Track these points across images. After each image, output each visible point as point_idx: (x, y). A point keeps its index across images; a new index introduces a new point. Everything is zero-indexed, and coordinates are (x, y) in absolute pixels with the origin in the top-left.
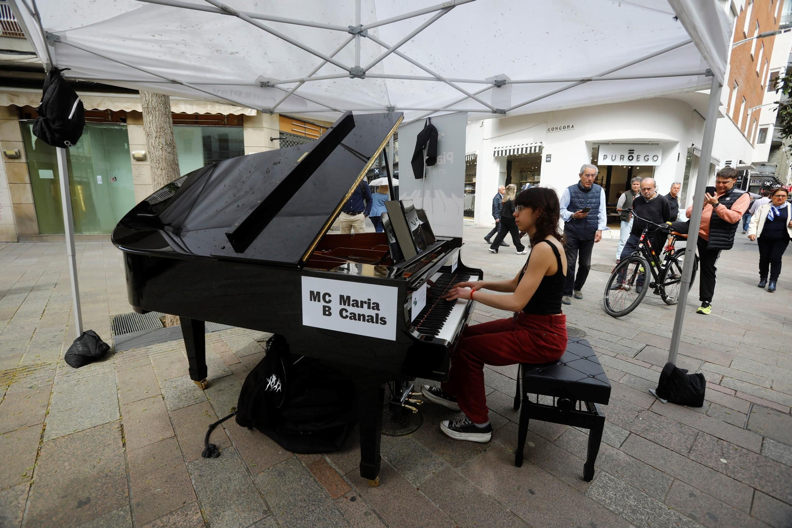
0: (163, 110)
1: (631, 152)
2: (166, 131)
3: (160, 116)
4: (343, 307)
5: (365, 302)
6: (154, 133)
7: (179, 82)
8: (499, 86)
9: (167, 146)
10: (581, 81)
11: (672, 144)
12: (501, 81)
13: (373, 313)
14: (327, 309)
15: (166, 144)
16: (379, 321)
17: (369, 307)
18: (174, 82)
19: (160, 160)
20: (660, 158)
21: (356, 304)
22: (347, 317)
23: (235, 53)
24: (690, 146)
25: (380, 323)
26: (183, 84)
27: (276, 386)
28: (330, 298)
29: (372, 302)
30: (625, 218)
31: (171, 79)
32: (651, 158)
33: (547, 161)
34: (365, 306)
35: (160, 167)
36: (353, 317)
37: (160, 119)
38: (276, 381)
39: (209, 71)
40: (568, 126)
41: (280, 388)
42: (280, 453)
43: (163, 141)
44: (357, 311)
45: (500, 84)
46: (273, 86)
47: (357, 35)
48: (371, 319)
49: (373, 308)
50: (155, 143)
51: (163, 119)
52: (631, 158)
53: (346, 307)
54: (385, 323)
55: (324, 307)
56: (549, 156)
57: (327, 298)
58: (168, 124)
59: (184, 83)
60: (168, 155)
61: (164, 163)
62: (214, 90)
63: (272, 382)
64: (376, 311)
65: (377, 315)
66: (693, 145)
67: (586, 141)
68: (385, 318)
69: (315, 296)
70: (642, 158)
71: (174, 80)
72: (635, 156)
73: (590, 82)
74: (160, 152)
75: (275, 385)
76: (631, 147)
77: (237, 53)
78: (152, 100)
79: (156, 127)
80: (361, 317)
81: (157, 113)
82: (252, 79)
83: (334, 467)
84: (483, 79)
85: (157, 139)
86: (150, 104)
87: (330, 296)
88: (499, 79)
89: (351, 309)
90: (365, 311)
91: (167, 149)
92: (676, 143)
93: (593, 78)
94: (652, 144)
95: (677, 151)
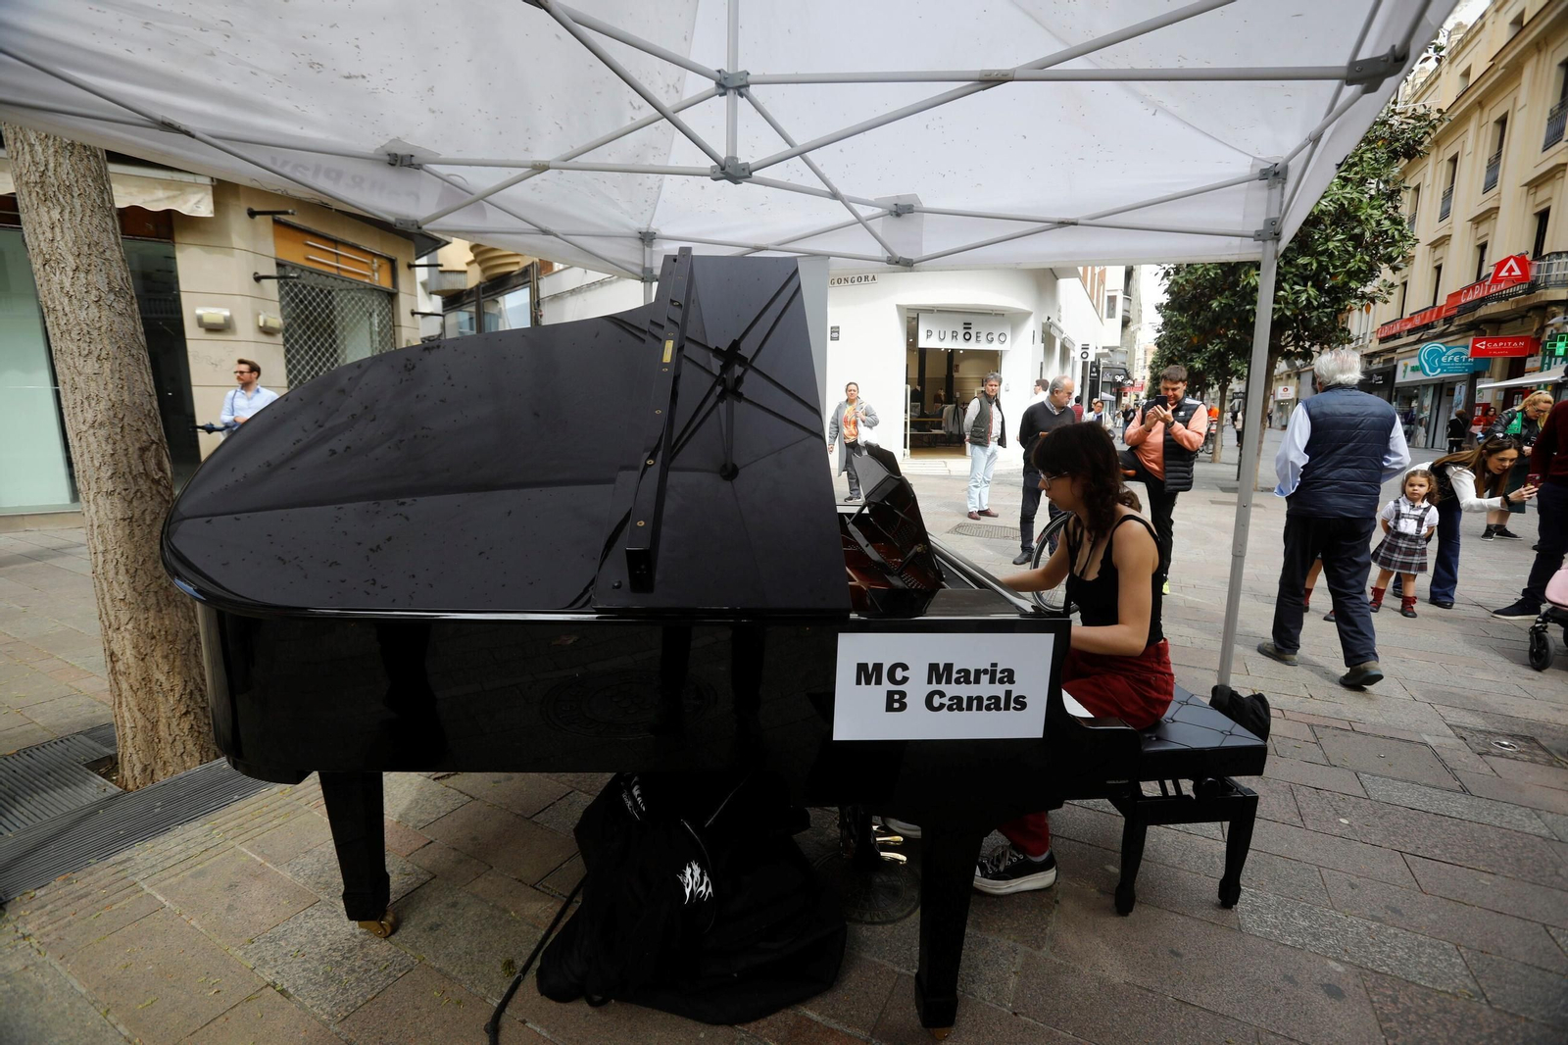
0: (94, 195)
1: (967, 326)
2: (108, 254)
3: (88, 213)
4: (935, 687)
5: (985, 672)
6: (71, 259)
7: (183, 128)
8: (898, 215)
9: (112, 297)
10: (1059, 223)
11: (1026, 315)
12: (904, 206)
13: (999, 690)
14: (897, 697)
15: (111, 290)
16: (1012, 705)
17: (992, 681)
18: (168, 127)
19: (95, 333)
20: (1009, 337)
21: (965, 677)
22: (942, 706)
23: (357, 77)
24: (1045, 320)
25: (1015, 708)
26: (193, 136)
27: (703, 888)
28: (906, 674)
29: (999, 669)
30: (980, 440)
31: (160, 118)
32: (995, 337)
33: (832, 339)
34: (985, 678)
35: (96, 354)
36: (957, 704)
37: (87, 219)
38: (702, 875)
39: (265, 109)
40: (866, 278)
41: (710, 890)
42: (702, 1035)
43: (99, 280)
44: (965, 691)
45: (901, 210)
46: (419, 167)
47: (732, 92)
48: (995, 704)
49: (1001, 681)
50: (73, 284)
51: (95, 221)
52: (967, 337)
53: (943, 687)
54: (1023, 706)
55: (890, 694)
56: (835, 330)
57: (899, 674)
58: (111, 236)
59: (198, 134)
60: (117, 319)
61: (106, 342)
62: (274, 160)
63: (695, 879)
64: (1007, 686)
65: (1008, 693)
66: (1049, 318)
67: (897, 305)
68: (1024, 697)
69: (867, 674)
70: (983, 337)
71: (167, 121)
72: (973, 332)
73: (1072, 226)
74: (94, 310)
75: (701, 884)
76: (968, 319)
77: (363, 77)
78: (58, 165)
79: (75, 243)
80: (976, 704)
81: (77, 202)
82: (371, 142)
83: (836, 1026)
84: (872, 198)
85: (82, 275)
86: (50, 173)
87: (905, 667)
88: (900, 203)
89: (952, 690)
90: (985, 689)
91: (115, 304)
92: (1028, 314)
93: (1080, 222)
94: (996, 314)
95: (1031, 327)
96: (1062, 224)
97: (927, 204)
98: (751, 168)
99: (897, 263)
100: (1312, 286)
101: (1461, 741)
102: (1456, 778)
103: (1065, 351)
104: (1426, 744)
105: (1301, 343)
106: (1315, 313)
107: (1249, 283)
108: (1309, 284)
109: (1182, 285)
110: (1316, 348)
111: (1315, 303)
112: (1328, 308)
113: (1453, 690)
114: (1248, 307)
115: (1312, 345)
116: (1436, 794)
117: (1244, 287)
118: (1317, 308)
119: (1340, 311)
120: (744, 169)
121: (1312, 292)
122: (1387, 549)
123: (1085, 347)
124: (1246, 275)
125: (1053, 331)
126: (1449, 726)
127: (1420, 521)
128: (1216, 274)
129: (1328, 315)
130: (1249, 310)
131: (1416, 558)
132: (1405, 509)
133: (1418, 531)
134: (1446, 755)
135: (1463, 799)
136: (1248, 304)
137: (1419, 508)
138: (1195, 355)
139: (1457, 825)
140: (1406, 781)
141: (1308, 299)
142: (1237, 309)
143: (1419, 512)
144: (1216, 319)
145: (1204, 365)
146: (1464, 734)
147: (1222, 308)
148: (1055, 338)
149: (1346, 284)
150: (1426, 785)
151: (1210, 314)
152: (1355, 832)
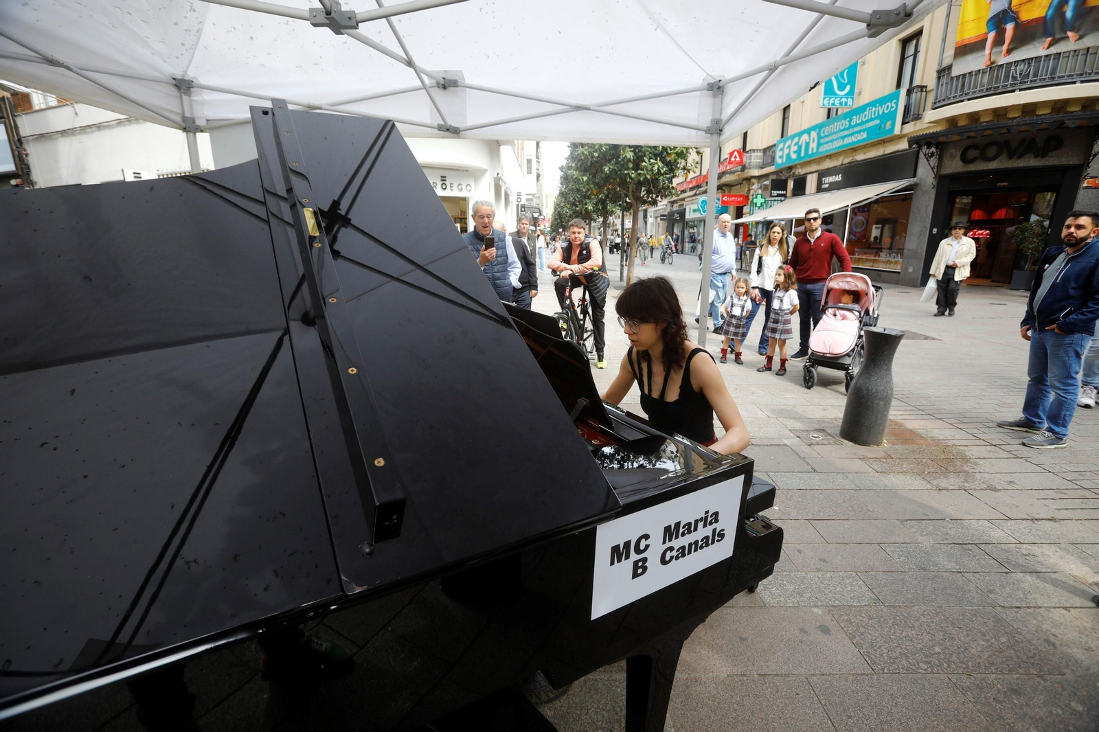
1: (443, 178)
4: (668, 544)
5: (701, 520)
8: (444, 87)
10: (575, 107)
11: (484, 171)
12: (450, 80)
13: (709, 531)
14: (640, 564)
16: (716, 538)
17: (705, 525)
20: (473, 187)
21: (688, 529)
22: (672, 558)
24: (496, 176)
25: (717, 541)
29: (709, 514)
32: (464, 187)
34: (701, 525)
36: (682, 553)
44: (687, 540)
45: (447, 84)
48: (706, 542)
49: (711, 523)
52: (444, 187)
53: (673, 543)
54: (723, 537)
55: (636, 563)
57: (643, 544)
64: (714, 526)
65: (714, 531)
66: (498, 174)
68: (724, 530)
69: (618, 553)
70: (455, 187)
72: (448, 183)
73: (586, 111)
76: (443, 173)
80: (694, 547)
87: (647, 537)
88: (447, 77)
89: (679, 543)
90: (700, 533)
92: (485, 171)
93: (592, 107)
94: (463, 170)
95: (487, 181)
96: (579, 108)
97: (469, 80)
98: (359, 18)
99: (448, 130)
100: (660, 160)
101: (799, 439)
102: (808, 464)
103: (507, 195)
104: (786, 445)
105: (651, 195)
106: (661, 178)
107: (626, 156)
108: (658, 159)
109: (586, 155)
110: (659, 198)
111: (662, 171)
112: (668, 174)
113: (782, 407)
114: (626, 172)
115: (657, 196)
116: (805, 476)
117: (623, 159)
118: (662, 175)
119: (674, 177)
120: (350, 18)
121: (660, 164)
122: (728, 325)
123: (519, 195)
124: (624, 151)
125: (501, 183)
126: (790, 430)
127: (743, 307)
128: (606, 149)
129: (668, 179)
130: (626, 174)
131: (741, 329)
132: (736, 301)
133: (742, 314)
134: (797, 450)
135: (816, 476)
136: (626, 170)
137: (742, 300)
138: (588, 201)
139: (821, 494)
140: (790, 472)
141: (658, 169)
142: (619, 173)
143: (742, 303)
144: (607, 179)
145: (594, 207)
146: (798, 434)
147: (610, 172)
148: (501, 187)
149: (676, 160)
150: (799, 472)
151: (603, 175)
152: (783, 513)
